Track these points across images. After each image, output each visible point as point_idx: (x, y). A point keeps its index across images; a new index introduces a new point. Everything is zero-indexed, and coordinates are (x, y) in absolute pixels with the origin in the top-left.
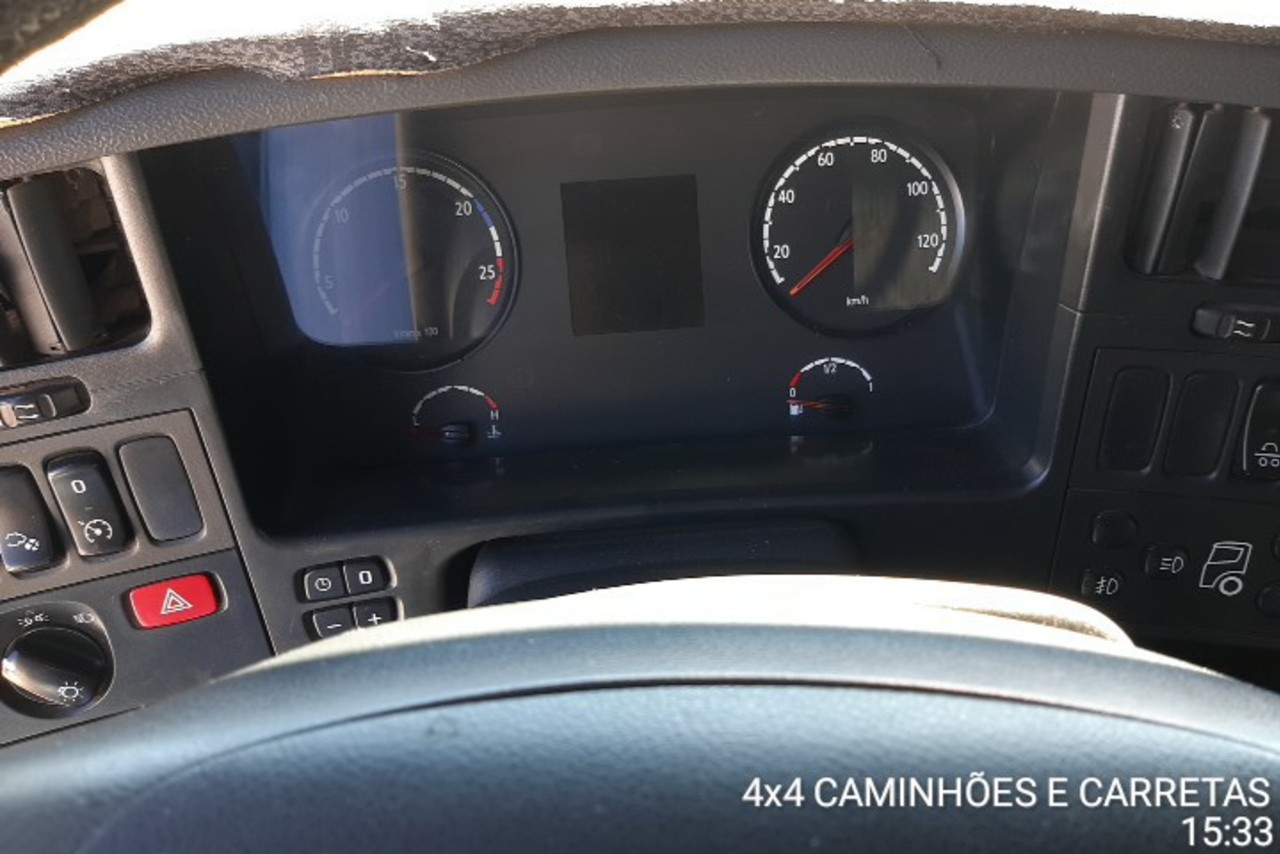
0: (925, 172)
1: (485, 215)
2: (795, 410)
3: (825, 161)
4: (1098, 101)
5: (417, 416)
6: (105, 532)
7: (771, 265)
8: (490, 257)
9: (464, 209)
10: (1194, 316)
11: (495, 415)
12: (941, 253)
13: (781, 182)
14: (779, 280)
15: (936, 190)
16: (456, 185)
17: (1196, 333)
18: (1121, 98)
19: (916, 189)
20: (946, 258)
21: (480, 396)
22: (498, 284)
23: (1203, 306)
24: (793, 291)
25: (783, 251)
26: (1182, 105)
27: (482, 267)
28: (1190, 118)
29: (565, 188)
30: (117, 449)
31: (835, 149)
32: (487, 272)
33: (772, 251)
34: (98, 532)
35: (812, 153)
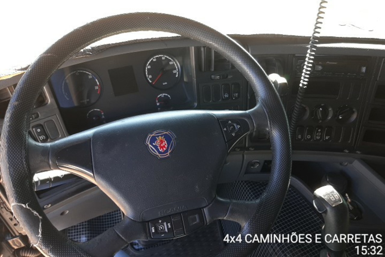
0: (172, 60)
1: (95, 77)
2: (158, 104)
3: (155, 60)
4: (191, 48)
5: (88, 116)
6: (44, 138)
7: (149, 79)
8: (97, 85)
9: (90, 77)
10: (211, 77)
11: (103, 114)
12: (177, 73)
13: (148, 65)
14: (151, 82)
15: (174, 63)
16: (88, 73)
17: (212, 79)
18: (193, 47)
19: (171, 63)
20: (178, 74)
21: (99, 111)
22: (99, 89)
23: (212, 75)
24: (154, 83)
25: (150, 77)
26: (202, 47)
27: (96, 87)
28: (203, 49)
29: (109, 71)
30: (44, 123)
31: (156, 58)
32: (97, 88)
33: (148, 77)
34: (43, 138)
35: (152, 59)
